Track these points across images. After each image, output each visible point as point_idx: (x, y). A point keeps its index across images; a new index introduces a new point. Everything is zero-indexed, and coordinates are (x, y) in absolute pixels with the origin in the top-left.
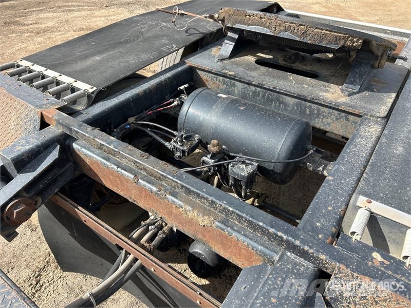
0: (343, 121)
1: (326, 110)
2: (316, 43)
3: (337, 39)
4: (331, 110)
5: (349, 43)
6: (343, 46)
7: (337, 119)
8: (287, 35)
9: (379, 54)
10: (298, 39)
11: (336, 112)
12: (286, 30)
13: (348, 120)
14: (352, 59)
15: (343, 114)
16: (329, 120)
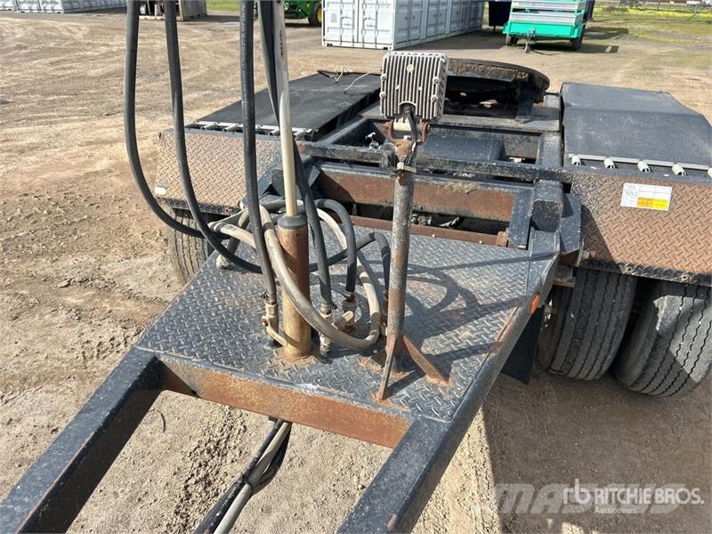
0: (526, 143)
1: (509, 136)
2: (494, 78)
3: (510, 74)
4: (514, 136)
5: (519, 77)
6: (515, 80)
7: (520, 143)
8: (468, 74)
9: (540, 86)
10: (478, 76)
11: (518, 136)
12: (468, 70)
13: (529, 141)
14: (518, 95)
15: (525, 137)
16: (513, 146)
